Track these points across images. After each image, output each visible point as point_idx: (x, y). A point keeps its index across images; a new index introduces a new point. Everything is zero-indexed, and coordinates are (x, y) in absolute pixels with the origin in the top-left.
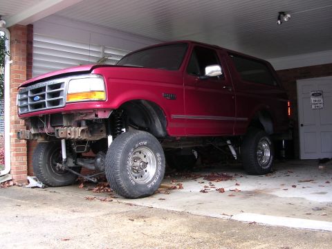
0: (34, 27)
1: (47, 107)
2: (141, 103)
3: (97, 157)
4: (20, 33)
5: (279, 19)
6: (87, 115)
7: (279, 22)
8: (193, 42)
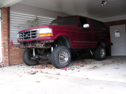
0: (10, 8)
1: (31, 39)
2: (62, 37)
3: (47, 55)
4: (5, 10)
5: (102, 3)
6: (45, 41)
7: (102, 5)
8: (79, 16)
